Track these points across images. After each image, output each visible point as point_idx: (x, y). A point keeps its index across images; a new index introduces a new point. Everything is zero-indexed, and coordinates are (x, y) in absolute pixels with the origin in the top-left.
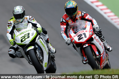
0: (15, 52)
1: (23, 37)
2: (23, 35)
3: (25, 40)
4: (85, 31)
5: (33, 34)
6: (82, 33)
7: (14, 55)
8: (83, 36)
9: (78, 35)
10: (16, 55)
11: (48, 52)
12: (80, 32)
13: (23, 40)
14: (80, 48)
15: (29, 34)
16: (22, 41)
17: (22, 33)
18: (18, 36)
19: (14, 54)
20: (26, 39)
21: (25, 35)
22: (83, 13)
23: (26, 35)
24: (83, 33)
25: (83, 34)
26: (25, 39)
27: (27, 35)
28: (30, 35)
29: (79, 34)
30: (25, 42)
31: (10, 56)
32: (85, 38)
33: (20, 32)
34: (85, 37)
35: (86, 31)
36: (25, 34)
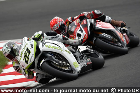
1: (25, 57)
2: (23, 55)
3: (29, 58)
5: (32, 46)
15: (27, 49)
16: (27, 62)
17: (21, 54)
18: (20, 60)
23: (26, 53)
26: (27, 58)
27: (27, 51)
28: (29, 49)
30: (30, 60)
36: (24, 52)
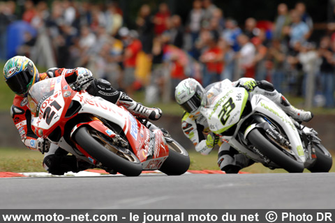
0: (233, 158)
1: (223, 112)
2: (220, 108)
3: (229, 116)
4: (52, 97)
5: (239, 97)
6: (48, 105)
7: (234, 164)
8: (53, 109)
9: (43, 114)
10: (237, 162)
11: (292, 124)
12: (44, 105)
13: (225, 117)
14: (62, 139)
15: (231, 100)
16: (223, 122)
17: (216, 106)
18: (211, 116)
19: (233, 161)
20: (230, 114)
21: (223, 106)
22: (51, 71)
23: (226, 106)
24: (51, 102)
25: (51, 105)
26: (227, 115)
27: (228, 104)
28: (234, 101)
29: (44, 110)
30: (231, 120)
31: (227, 172)
32: (58, 110)
33: (212, 106)
34: (58, 107)
35: (56, 96)
36: (222, 104)
